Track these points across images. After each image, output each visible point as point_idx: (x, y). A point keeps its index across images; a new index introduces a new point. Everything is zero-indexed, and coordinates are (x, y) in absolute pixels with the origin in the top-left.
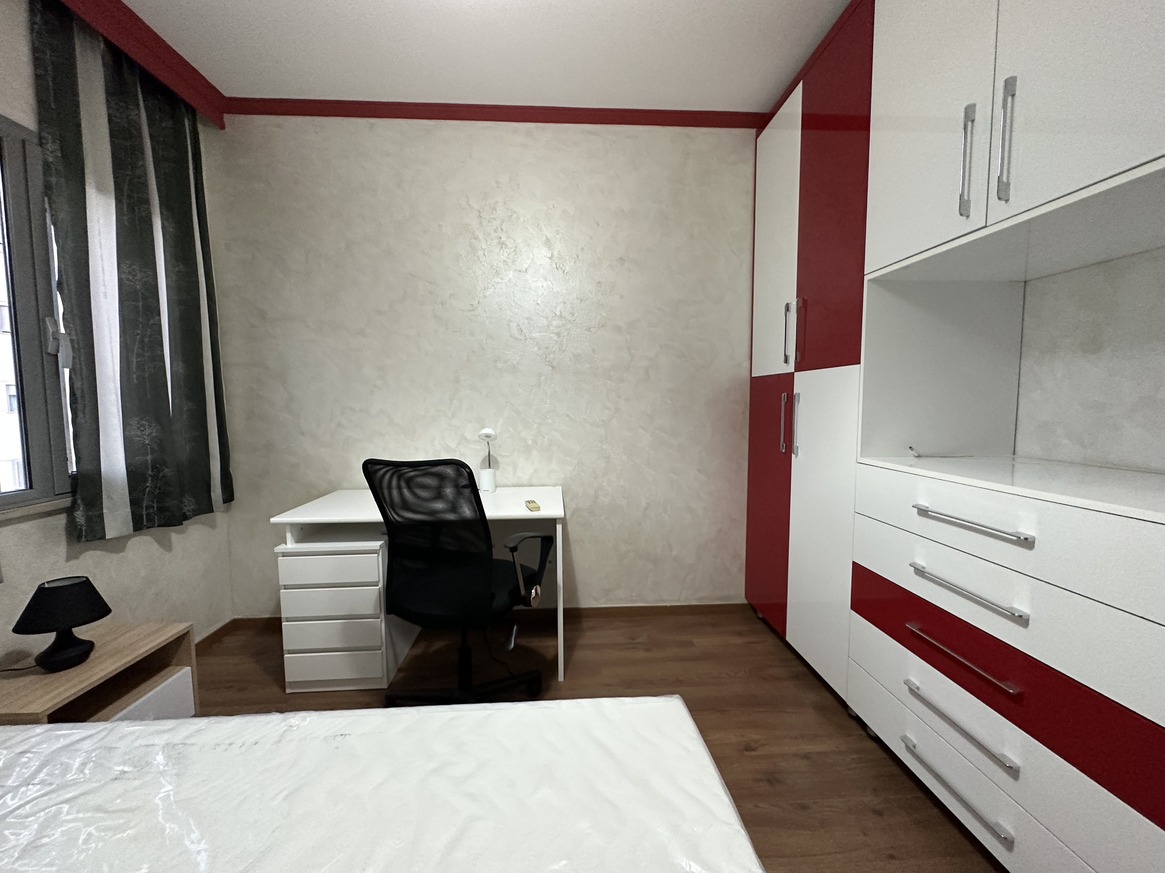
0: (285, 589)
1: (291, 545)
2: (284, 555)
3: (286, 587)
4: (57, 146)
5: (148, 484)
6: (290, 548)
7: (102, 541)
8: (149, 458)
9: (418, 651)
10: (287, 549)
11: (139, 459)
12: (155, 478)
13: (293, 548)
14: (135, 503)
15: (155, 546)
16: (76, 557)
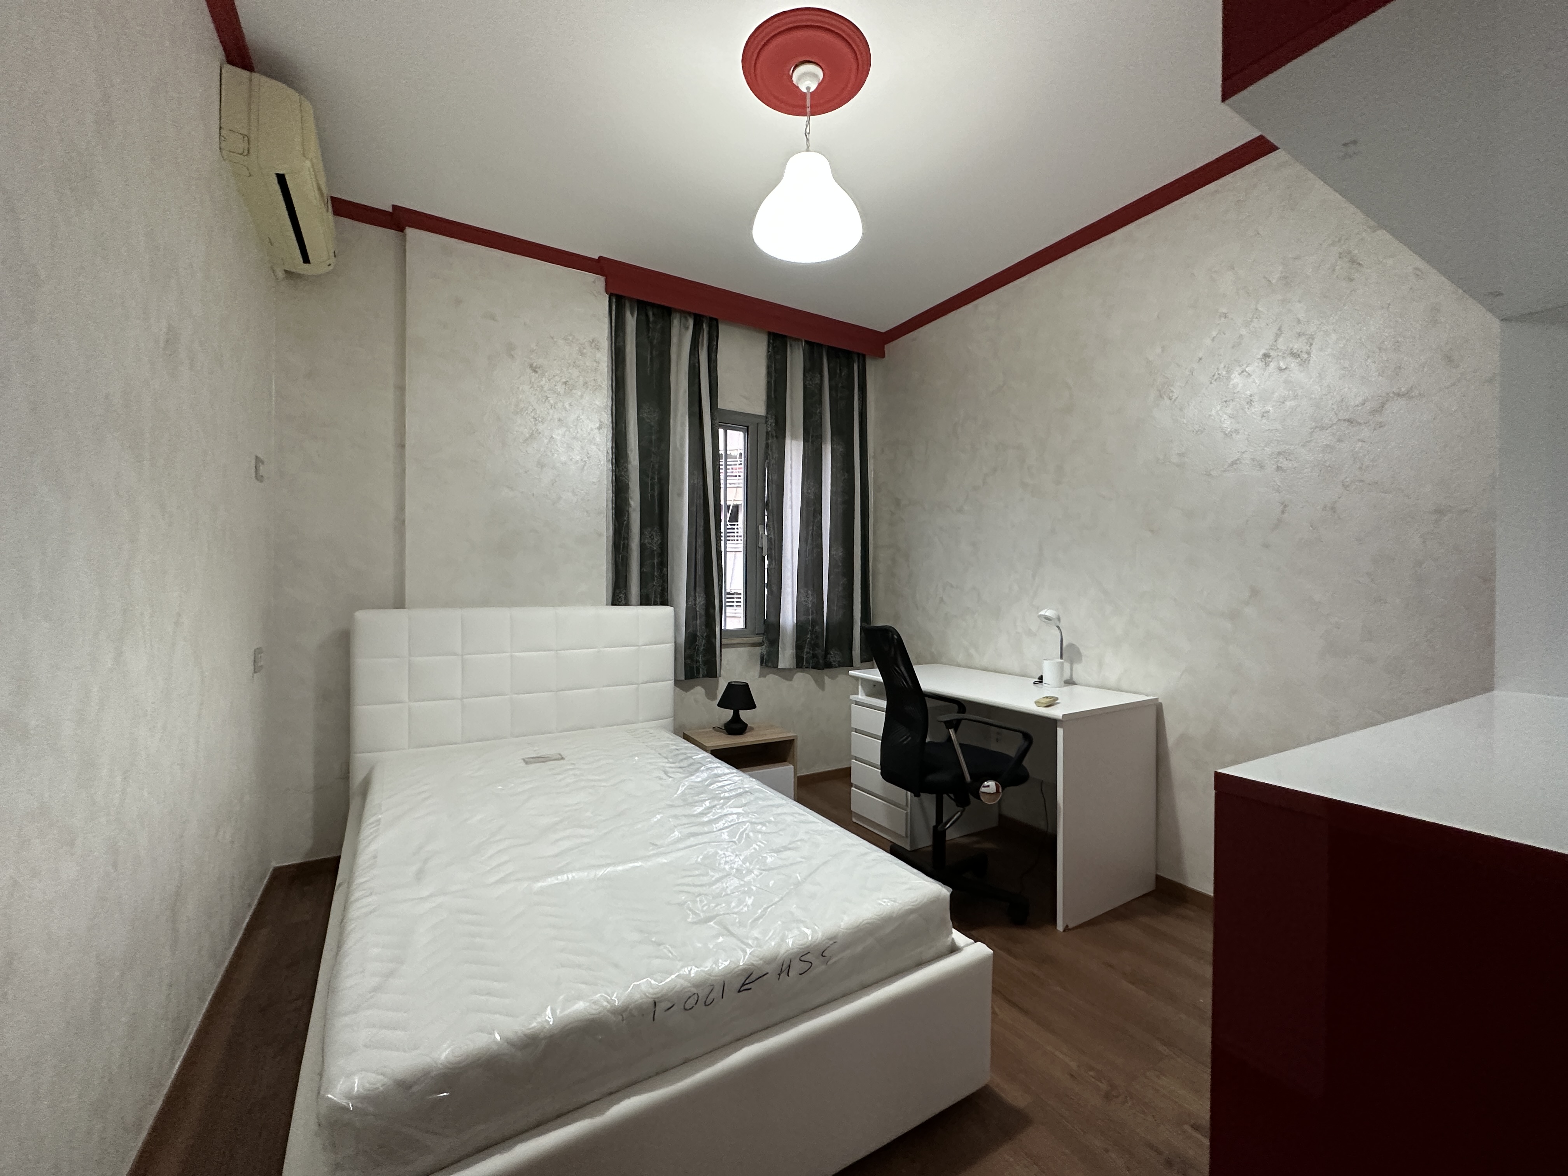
0: (856, 732)
1: (861, 697)
2: (857, 703)
3: (856, 731)
4: (773, 421)
5: (809, 636)
6: (860, 699)
7: (775, 669)
8: (810, 617)
9: (966, 841)
10: (858, 698)
11: (803, 618)
12: (812, 631)
13: (862, 699)
14: (799, 647)
15: (813, 683)
16: (765, 676)
